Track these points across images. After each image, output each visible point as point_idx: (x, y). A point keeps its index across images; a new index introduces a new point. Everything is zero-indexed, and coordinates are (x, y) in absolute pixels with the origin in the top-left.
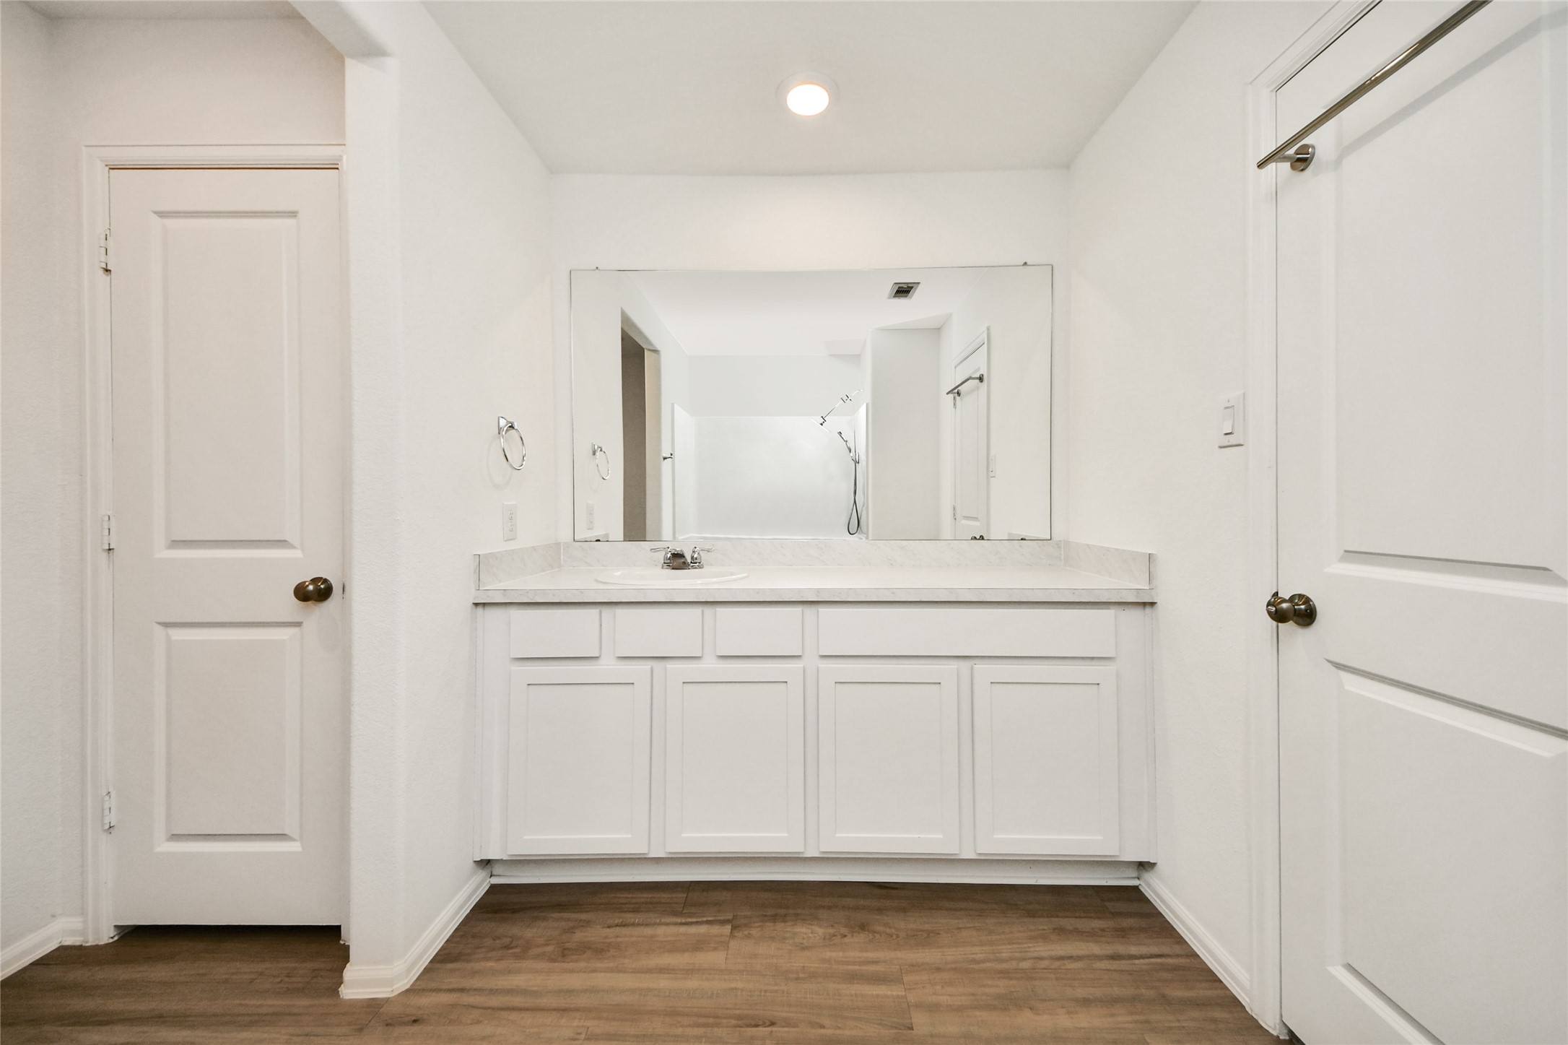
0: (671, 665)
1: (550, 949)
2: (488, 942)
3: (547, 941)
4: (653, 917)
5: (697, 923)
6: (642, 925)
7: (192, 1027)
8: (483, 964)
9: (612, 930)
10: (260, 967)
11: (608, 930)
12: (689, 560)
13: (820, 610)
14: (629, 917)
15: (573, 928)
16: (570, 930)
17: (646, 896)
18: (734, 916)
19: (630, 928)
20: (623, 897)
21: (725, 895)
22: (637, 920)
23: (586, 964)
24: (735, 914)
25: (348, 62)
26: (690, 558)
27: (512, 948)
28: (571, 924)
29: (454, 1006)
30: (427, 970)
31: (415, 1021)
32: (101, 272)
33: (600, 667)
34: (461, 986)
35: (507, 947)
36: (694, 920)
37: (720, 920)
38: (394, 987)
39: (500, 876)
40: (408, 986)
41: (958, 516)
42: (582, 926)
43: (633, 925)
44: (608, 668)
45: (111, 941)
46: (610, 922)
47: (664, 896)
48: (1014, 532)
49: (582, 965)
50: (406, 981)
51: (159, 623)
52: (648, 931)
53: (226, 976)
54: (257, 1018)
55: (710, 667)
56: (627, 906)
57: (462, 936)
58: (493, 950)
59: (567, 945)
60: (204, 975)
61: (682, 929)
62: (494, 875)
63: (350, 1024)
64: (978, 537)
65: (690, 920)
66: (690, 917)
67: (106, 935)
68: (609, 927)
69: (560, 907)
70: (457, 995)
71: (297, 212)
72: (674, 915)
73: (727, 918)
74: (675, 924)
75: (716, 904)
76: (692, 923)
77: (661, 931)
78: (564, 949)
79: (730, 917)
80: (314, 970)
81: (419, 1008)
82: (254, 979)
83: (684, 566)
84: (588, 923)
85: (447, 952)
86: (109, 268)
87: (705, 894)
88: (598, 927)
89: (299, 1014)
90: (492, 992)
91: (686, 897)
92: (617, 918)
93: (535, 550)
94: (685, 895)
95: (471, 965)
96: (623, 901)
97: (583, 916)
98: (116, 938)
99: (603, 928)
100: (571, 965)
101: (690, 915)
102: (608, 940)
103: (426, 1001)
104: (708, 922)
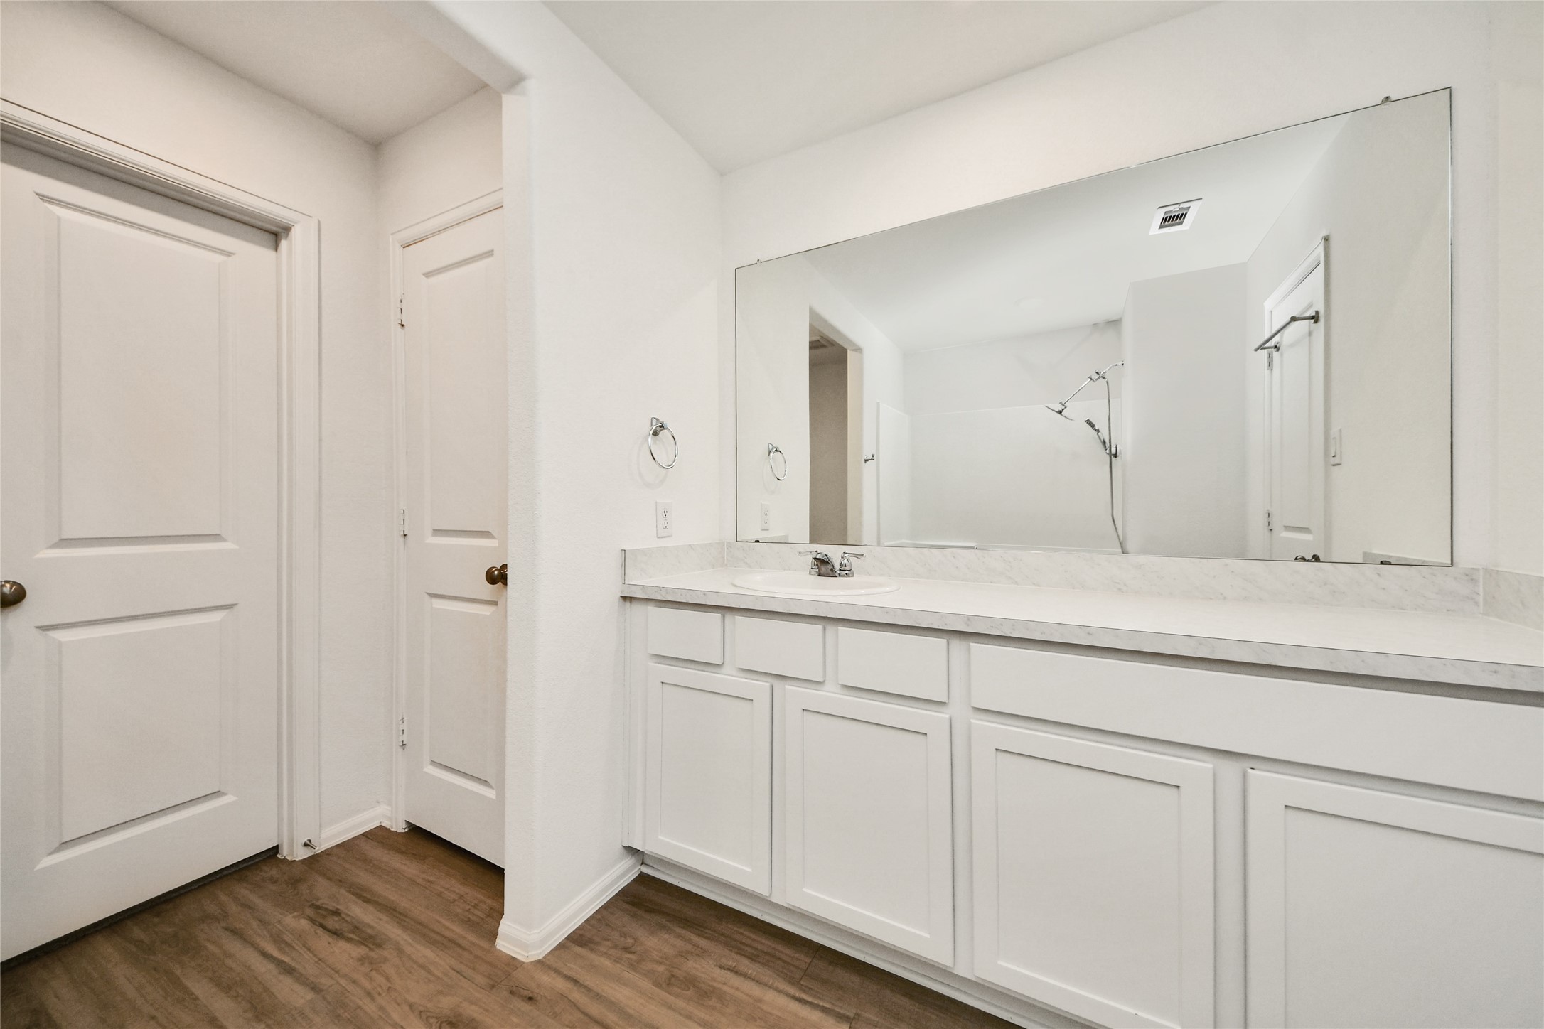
0: (789, 687)
1: (661, 968)
2: (615, 935)
3: (661, 958)
4: (766, 974)
5: (811, 1004)
6: (753, 980)
7: (405, 928)
8: (602, 959)
9: (723, 972)
10: (464, 890)
11: (718, 971)
12: (837, 566)
13: (971, 644)
14: (745, 965)
15: (689, 952)
16: (683, 955)
17: (765, 943)
18: (856, 1014)
19: (742, 979)
20: (748, 935)
21: (853, 980)
22: (750, 972)
23: (684, 1004)
24: (859, 1012)
25: (503, 95)
26: (839, 564)
27: (631, 953)
28: (689, 947)
29: (563, 996)
30: (561, 946)
31: (530, 999)
32: (400, 326)
33: (723, 676)
34: (577, 977)
35: (627, 949)
36: (810, 999)
37: (839, 1013)
38: (530, 954)
39: (649, 866)
40: (540, 957)
41: (1277, 526)
42: (697, 955)
43: (745, 975)
44: (728, 679)
45: (403, 831)
46: (723, 961)
47: (786, 952)
48: (1375, 551)
49: (680, 1003)
50: (539, 951)
51: (427, 593)
52: (756, 991)
53: (442, 890)
54: (438, 938)
55: (830, 697)
56: (746, 948)
57: (599, 920)
58: (616, 947)
59: (676, 972)
60: (432, 882)
61: (794, 1006)
62: (646, 864)
63: (489, 977)
64: (1309, 557)
65: (805, 997)
66: (804, 992)
67: (400, 827)
68: (721, 967)
69: (687, 923)
70: (569, 985)
71: (493, 251)
72: (790, 982)
73: (848, 1013)
74: (788, 995)
75: (840, 988)
76: (805, 1002)
77: (770, 996)
78: (673, 976)
79: (851, 1015)
80: (491, 909)
81: (539, 985)
82: (455, 900)
83: (832, 573)
84: (703, 953)
85: (581, 932)
86: (403, 323)
87: (831, 968)
88: (711, 962)
89: (464, 949)
90: (598, 997)
91: (810, 964)
92: (733, 959)
93: (692, 548)
94: (809, 961)
95: (593, 956)
96: (745, 940)
97: (703, 943)
98: (406, 830)
99: (715, 966)
100: (671, 999)
101: (806, 990)
102: (715, 984)
103: (546, 979)
104: (824, 1010)
